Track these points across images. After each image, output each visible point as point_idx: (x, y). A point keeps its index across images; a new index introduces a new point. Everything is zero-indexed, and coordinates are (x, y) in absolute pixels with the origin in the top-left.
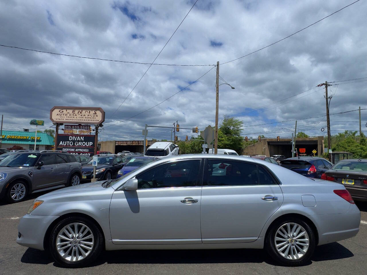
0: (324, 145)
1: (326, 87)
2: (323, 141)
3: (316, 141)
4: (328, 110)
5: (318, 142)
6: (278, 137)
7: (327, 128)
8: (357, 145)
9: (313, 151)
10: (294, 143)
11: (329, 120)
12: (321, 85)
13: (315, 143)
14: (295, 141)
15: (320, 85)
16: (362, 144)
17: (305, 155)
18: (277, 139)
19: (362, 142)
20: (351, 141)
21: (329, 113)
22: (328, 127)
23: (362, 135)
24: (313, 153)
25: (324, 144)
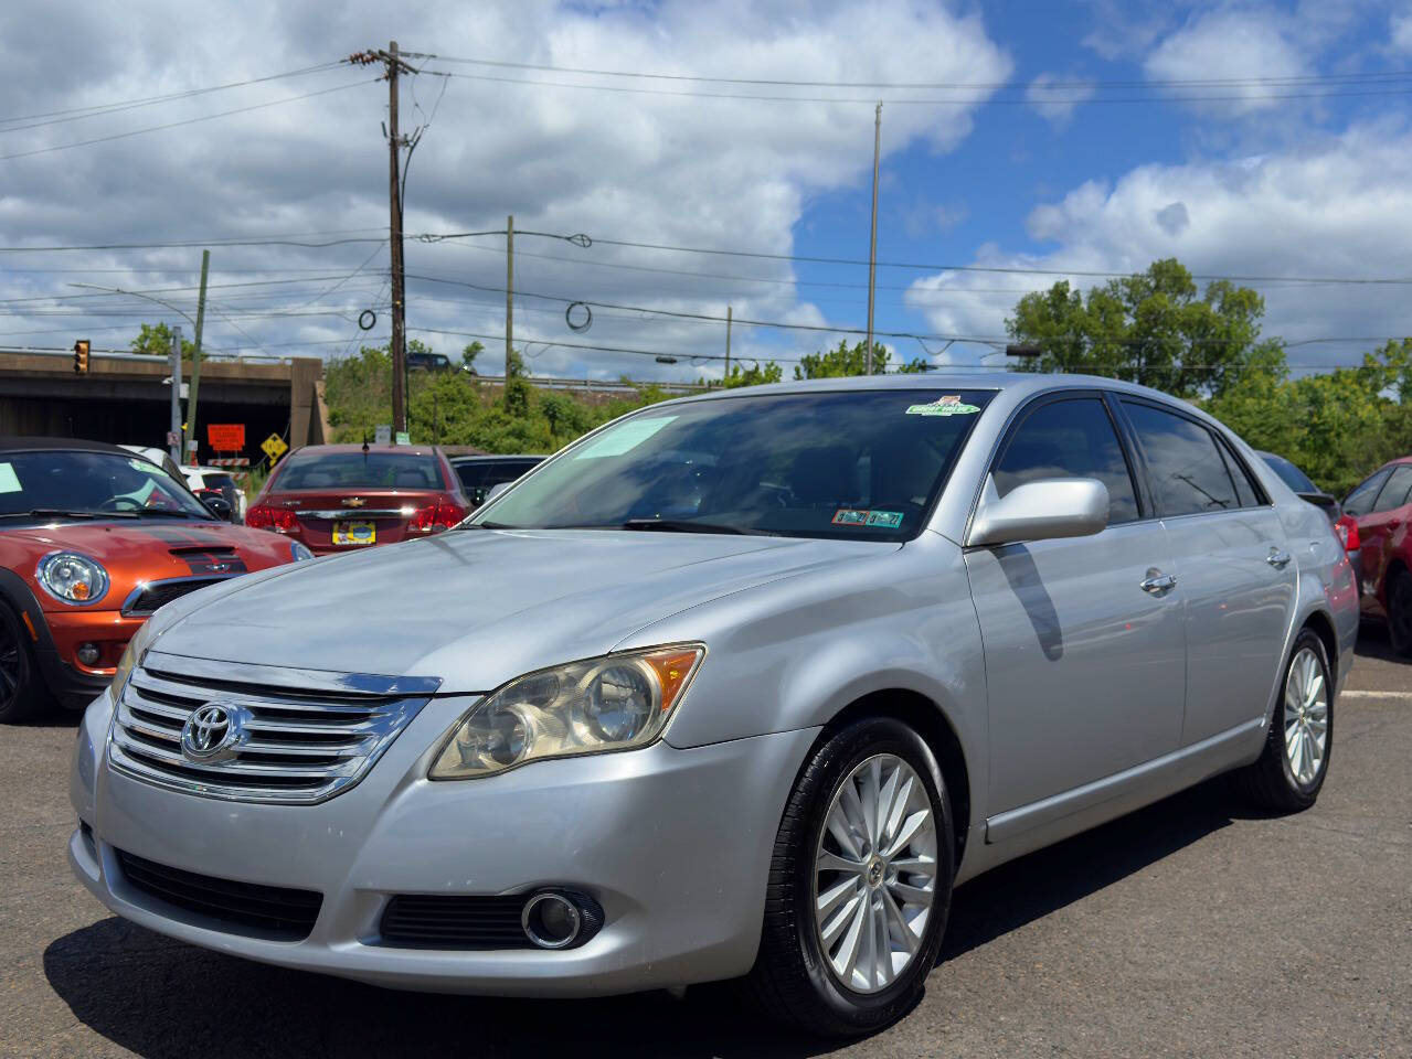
0: (324, 412)
1: (392, 76)
2: (320, 389)
3: (284, 388)
4: (395, 212)
5: (294, 387)
6: (83, 346)
7: (390, 311)
8: (496, 417)
9: (269, 441)
10: (183, 391)
11: (402, 270)
12: (369, 56)
13: (274, 398)
14: (195, 381)
15: (361, 56)
16: (513, 412)
17: (239, 462)
18: (78, 359)
19: (512, 400)
20: (459, 392)
21: (401, 229)
22: (395, 307)
23: (513, 363)
24: (269, 451)
25: (325, 401)
